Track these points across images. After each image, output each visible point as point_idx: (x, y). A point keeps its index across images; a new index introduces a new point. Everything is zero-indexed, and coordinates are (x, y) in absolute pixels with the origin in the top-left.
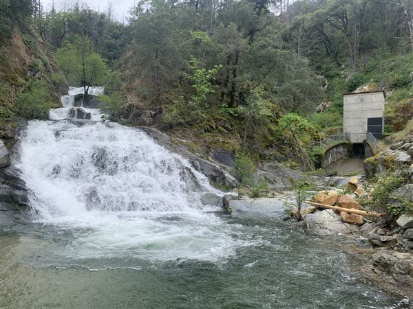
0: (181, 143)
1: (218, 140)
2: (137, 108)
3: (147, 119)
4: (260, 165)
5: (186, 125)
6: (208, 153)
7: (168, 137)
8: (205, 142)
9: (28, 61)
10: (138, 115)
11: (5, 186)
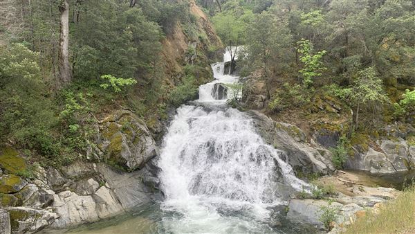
0: (283, 127)
1: (323, 122)
2: (253, 93)
3: (258, 103)
4: (378, 142)
5: (293, 107)
6: (311, 135)
7: (273, 121)
8: (310, 124)
9: (185, 49)
10: (252, 100)
11: (150, 173)
